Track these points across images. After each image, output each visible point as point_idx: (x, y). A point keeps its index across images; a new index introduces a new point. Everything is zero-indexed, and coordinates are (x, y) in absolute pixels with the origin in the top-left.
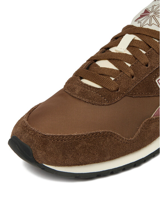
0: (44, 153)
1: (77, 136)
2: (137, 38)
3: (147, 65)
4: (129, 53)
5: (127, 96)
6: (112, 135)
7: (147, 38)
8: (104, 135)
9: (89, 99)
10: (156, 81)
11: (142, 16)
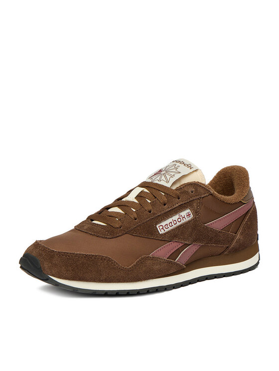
0: (50, 265)
1: (80, 254)
2: (146, 190)
3: (150, 212)
4: (137, 202)
5: (128, 233)
6: (109, 260)
7: (154, 190)
8: (103, 259)
9: (95, 232)
10: (157, 226)
11: (155, 174)
